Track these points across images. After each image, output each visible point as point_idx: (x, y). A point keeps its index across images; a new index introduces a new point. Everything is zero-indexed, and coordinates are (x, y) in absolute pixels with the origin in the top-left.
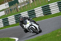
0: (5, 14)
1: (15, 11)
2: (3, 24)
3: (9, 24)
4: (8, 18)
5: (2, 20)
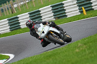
1: (9, 12)
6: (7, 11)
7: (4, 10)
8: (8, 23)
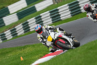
3: (61, 18)
4: (58, 10)
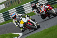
0: (5, 7)
1: (16, 3)
2: (4, 19)
4: (9, 12)
5: (3, 15)
6: (15, 2)
7: (13, 2)
8: (16, 11)
